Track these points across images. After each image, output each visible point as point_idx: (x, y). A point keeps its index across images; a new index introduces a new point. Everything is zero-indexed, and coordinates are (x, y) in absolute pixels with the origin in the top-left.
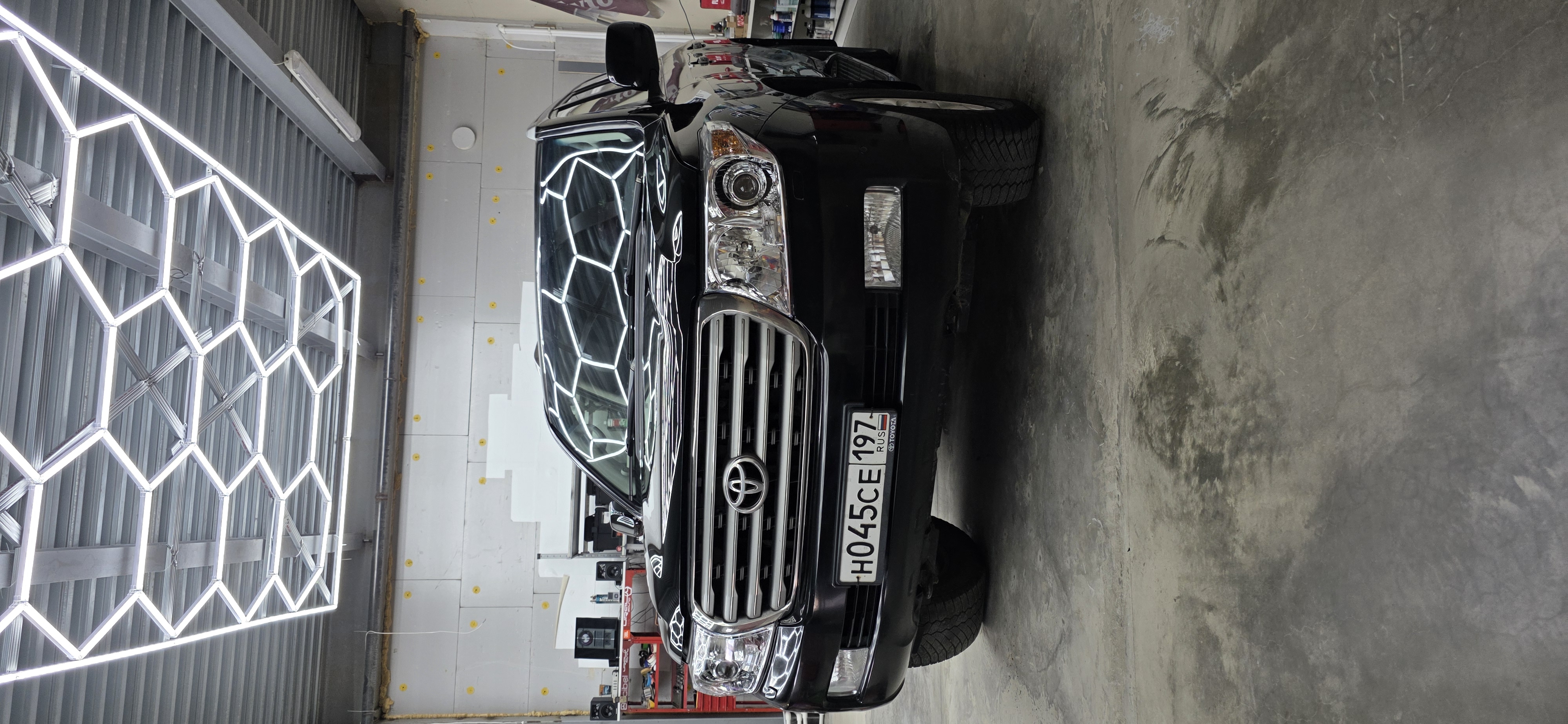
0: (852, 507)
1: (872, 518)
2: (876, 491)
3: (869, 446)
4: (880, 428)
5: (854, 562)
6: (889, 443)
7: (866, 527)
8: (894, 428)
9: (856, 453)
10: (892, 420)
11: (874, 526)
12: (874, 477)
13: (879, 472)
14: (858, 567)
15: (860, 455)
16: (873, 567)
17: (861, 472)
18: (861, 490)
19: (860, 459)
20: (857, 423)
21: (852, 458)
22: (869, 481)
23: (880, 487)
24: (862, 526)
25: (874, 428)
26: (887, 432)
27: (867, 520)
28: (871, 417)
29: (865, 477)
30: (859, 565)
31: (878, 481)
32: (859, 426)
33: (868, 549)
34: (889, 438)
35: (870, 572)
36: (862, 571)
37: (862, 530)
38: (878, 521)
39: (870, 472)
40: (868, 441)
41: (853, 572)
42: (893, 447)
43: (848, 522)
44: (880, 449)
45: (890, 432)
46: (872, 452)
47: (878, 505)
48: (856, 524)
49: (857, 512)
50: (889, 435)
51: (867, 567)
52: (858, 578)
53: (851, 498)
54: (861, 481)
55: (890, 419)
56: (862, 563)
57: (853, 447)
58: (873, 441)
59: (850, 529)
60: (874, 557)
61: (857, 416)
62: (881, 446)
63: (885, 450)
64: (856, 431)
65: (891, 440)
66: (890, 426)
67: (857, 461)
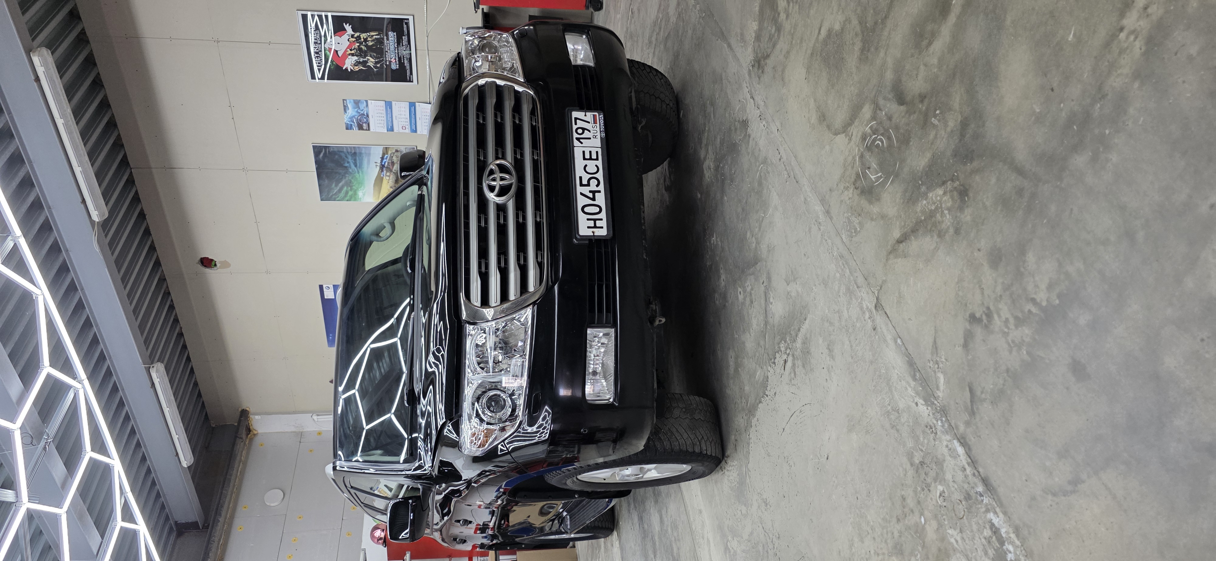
0: (581, 178)
1: (597, 186)
2: (596, 166)
3: (586, 134)
4: (592, 122)
5: (588, 219)
6: (601, 132)
7: (594, 192)
8: (602, 122)
9: (578, 139)
10: (600, 116)
11: (599, 192)
12: (594, 157)
13: (597, 152)
14: (591, 223)
15: (581, 140)
16: (603, 223)
17: (584, 152)
18: (586, 166)
19: (582, 143)
20: (576, 119)
21: (576, 143)
22: (591, 159)
23: (600, 163)
24: (590, 192)
25: (589, 122)
26: (598, 125)
27: (593, 187)
28: (585, 115)
29: (587, 156)
30: (593, 222)
31: (597, 159)
33: (597, 210)
34: (600, 128)
35: (602, 228)
36: (595, 227)
37: (591, 195)
38: (601, 187)
39: (590, 152)
40: (585, 131)
41: (589, 227)
42: (604, 135)
43: (580, 189)
44: (595, 137)
45: (600, 124)
46: (590, 138)
47: (600, 176)
48: (586, 190)
49: (585, 182)
50: (600, 126)
51: (599, 223)
52: (593, 232)
53: (579, 172)
54: (584, 159)
55: (599, 116)
56: (595, 220)
57: (575, 135)
58: (589, 131)
59: (581, 194)
60: (603, 215)
61: (575, 114)
62: (596, 135)
63: (599, 137)
64: (576, 124)
65: (601, 130)
66: (599, 120)
67: (580, 144)
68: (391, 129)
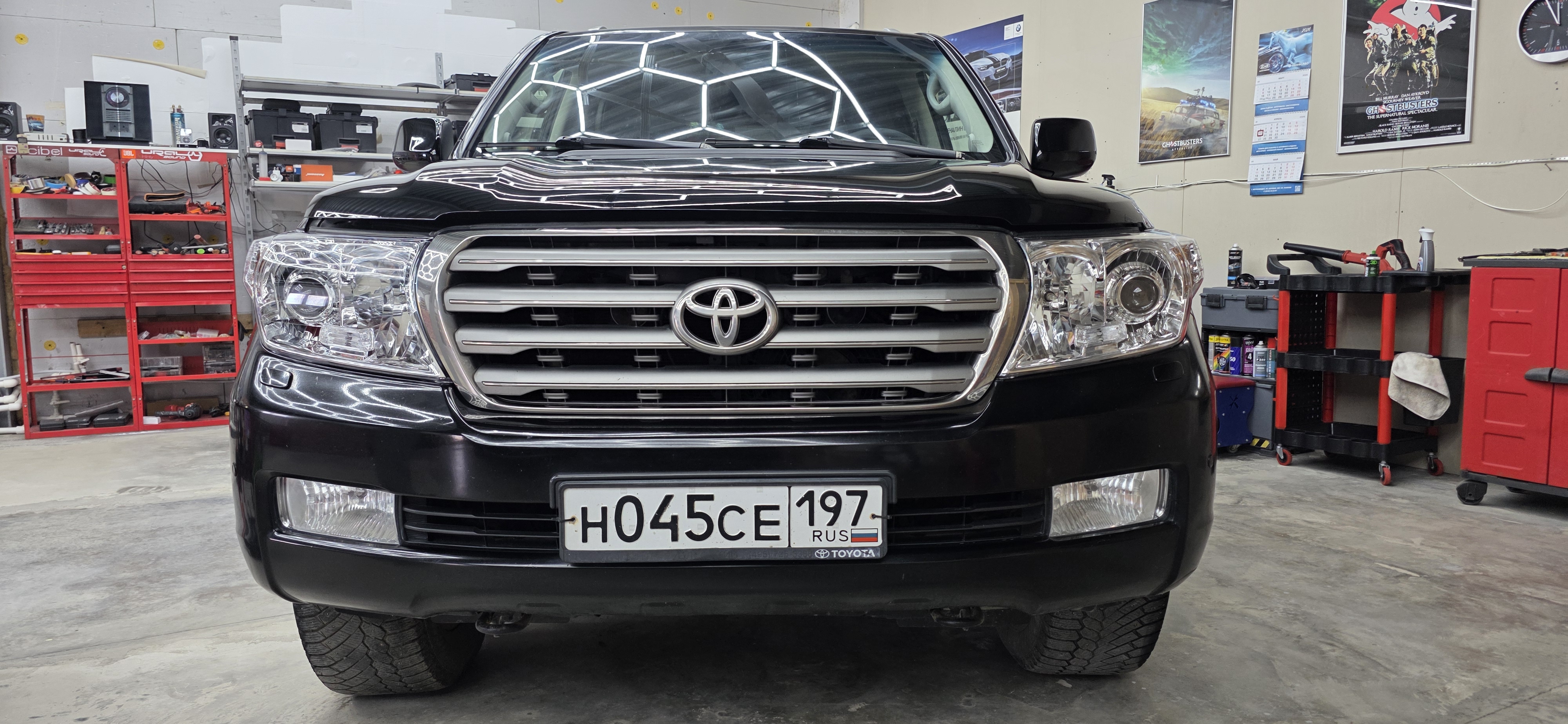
0: (710, 498)
1: (690, 535)
2: (741, 535)
3: (822, 517)
4: (854, 532)
5: (604, 510)
6: (830, 549)
7: (673, 525)
8: (857, 554)
9: (810, 496)
10: (871, 551)
11: (675, 538)
12: (765, 531)
13: (777, 538)
14: (595, 517)
15: (807, 503)
16: (595, 542)
17: (776, 508)
18: (741, 511)
19: (799, 504)
20: (864, 495)
21: (799, 492)
22: (759, 523)
23: (749, 542)
24: (675, 519)
25: (855, 523)
26: (848, 544)
27: (686, 525)
28: (874, 516)
29: (765, 516)
30: (599, 520)
31: (758, 537)
32: (859, 498)
33: (629, 531)
34: (839, 549)
35: (585, 540)
36: (586, 525)
37: (665, 518)
38: (685, 543)
39: (776, 523)
40: (832, 514)
41: (584, 511)
43: (681, 495)
44: (817, 535)
45: (849, 549)
46: (812, 523)
47: (716, 541)
48: (678, 507)
49: (699, 506)
50: (845, 549)
51: (595, 533)
52: (573, 519)
53: (725, 496)
54: (758, 509)
55: (873, 548)
56: (603, 525)
57: (819, 491)
58: (831, 523)
59: (668, 498)
60: (615, 544)
61: (876, 494)
62: (823, 537)
63: (817, 544)
64: (849, 493)
65: (835, 552)
66: (861, 548)
67: (795, 499)
68: (1259, 112)
